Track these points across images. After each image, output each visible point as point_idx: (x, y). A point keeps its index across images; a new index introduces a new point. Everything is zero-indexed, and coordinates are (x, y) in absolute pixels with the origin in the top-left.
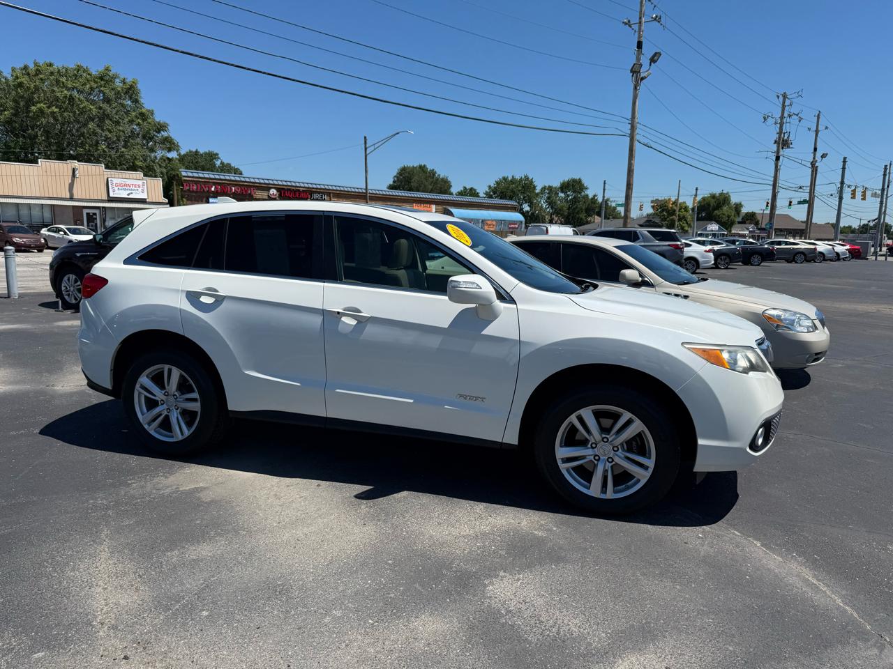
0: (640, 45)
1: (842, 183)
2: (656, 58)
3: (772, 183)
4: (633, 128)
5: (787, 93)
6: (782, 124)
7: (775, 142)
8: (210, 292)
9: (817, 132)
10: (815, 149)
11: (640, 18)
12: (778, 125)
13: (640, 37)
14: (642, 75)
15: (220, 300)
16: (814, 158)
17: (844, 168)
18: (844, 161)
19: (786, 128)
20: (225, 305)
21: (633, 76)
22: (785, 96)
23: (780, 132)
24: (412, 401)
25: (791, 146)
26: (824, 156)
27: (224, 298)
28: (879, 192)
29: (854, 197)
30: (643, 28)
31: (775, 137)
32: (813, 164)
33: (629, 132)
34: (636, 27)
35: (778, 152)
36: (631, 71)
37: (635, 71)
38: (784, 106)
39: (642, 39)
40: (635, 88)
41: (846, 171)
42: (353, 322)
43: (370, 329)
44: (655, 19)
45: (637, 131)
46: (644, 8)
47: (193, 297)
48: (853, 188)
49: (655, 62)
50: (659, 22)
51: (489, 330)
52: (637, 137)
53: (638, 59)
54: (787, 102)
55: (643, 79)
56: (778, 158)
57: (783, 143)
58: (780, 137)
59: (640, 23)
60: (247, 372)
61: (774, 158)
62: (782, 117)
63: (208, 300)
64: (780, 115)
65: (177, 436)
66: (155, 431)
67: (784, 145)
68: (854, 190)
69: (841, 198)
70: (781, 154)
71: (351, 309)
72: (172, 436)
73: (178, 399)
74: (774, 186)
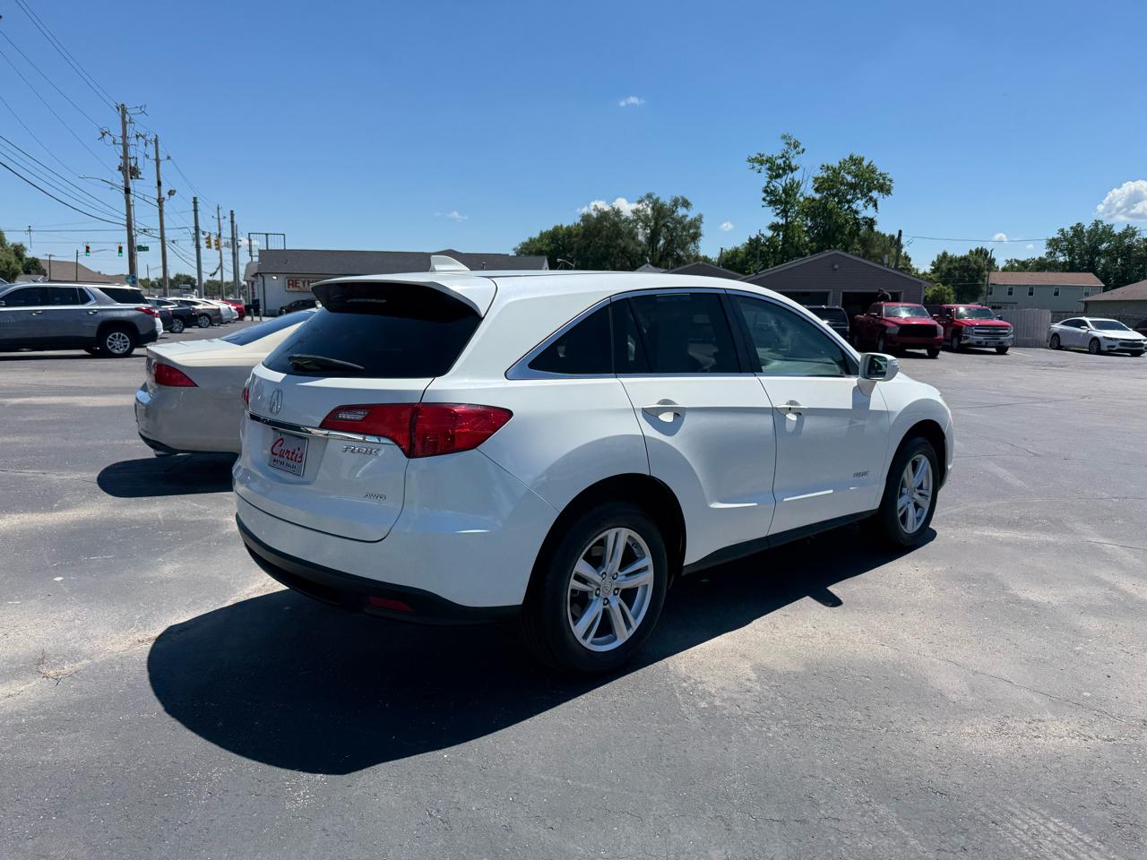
1: (197, 228)
3: (125, 223)
5: (126, 106)
6: (125, 147)
7: (120, 169)
8: (666, 405)
9: (157, 160)
10: (159, 183)
12: (121, 147)
16: (160, 195)
17: (196, 211)
18: (195, 202)
19: (132, 152)
22: (124, 111)
23: (125, 157)
25: (140, 176)
26: (171, 193)
27: (684, 410)
28: (230, 241)
29: (209, 247)
31: (120, 162)
32: (160, 201)
35: (127, 183)
38: (124, 124)
41: (199, 213)
42: (795, 418)
43: (807, 423)
47: (651, 415)
48: (207, 235)
54: (127, 119)
56: (127, 191)
57: (130, 172)
58: (125, 163)
60: (711, 506)
61: (123, 191)
62: (124, 136)
63: (667, 418)
64: (121, 134)
65: (623, 635)
66: (592, 643)
67: (132, 174)
68: (209, 238)
69: (198, 247)
70: (131, 186)
71: (792, 402)
72: (615, 639)
73: (619, 578)
74: (129, 227)
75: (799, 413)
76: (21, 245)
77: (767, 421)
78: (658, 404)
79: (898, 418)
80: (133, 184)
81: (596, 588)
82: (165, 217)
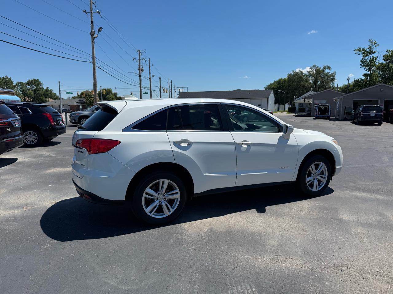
0: (92, 22)
1: (160, 86)
2: (101, 30)
3: (139, 86)
4: (94, 59)
5: (140, 50)
6: (140, 62)
7: (138, 69)
8: (184, 141)
9: (150, 66)
10: (150, 73)
11: (91, 10)
12: (139, 63)
13: (92, 19)
14: (95, 36)
15: (190, 144)
16: (150, 76)
17: (160, 81)
18: (160, 78)
19: (141, 64)
20: (193, 146)
21: (91, 36)
22: (140, 52)
23: (140, 66)
24: (267, 173)
25: (144, 71)
26: (153, 76)
27: (192, 143)
29: (164, 92)
30: (93, 15)
31: (138, 67)
32: (150, 79)
33: (92, 61)
34: (89, 14)
35: (140, 73)
36: (91, 33)
37: (92, 34)
38: (139, 56)
39: (93, 20)
40: (93, 41)
41: (161, 82)
42: (246, 146)
43: (253, 148)
44: (98, 12)
45: (96, 61)
46: (92, 6)
47: (177, 144)
48: (163, 88)
49: (100, 31)
50: (99, 14)
51: (289, 143)
52: (96, 64)
53: (92, 28)
54: (140, 54)
55: (95, 38)
56: (140, 76)
57: (141, 70)
58: (140, 67)
59: (91, 12)
60: (205, 174)
61: (139, 76)
62: (139, 60)
63: (185, 145)
64: (138, 59)
65: (167, 214)
66: (154, 215)
67: (141, 71)
68: (164, 89)
69: (161, 92)
70: (141, 74)
71: (245, 141)
72: (164, 214)
73: (166, 195)
74: (140, 87)
75: (248, 145)
76: (116, 93)
77: (233, 147)
78: (181, 140)
79: (303, 147)
80: (142, 74)
81: (156, 198)
82: (152, 84)
